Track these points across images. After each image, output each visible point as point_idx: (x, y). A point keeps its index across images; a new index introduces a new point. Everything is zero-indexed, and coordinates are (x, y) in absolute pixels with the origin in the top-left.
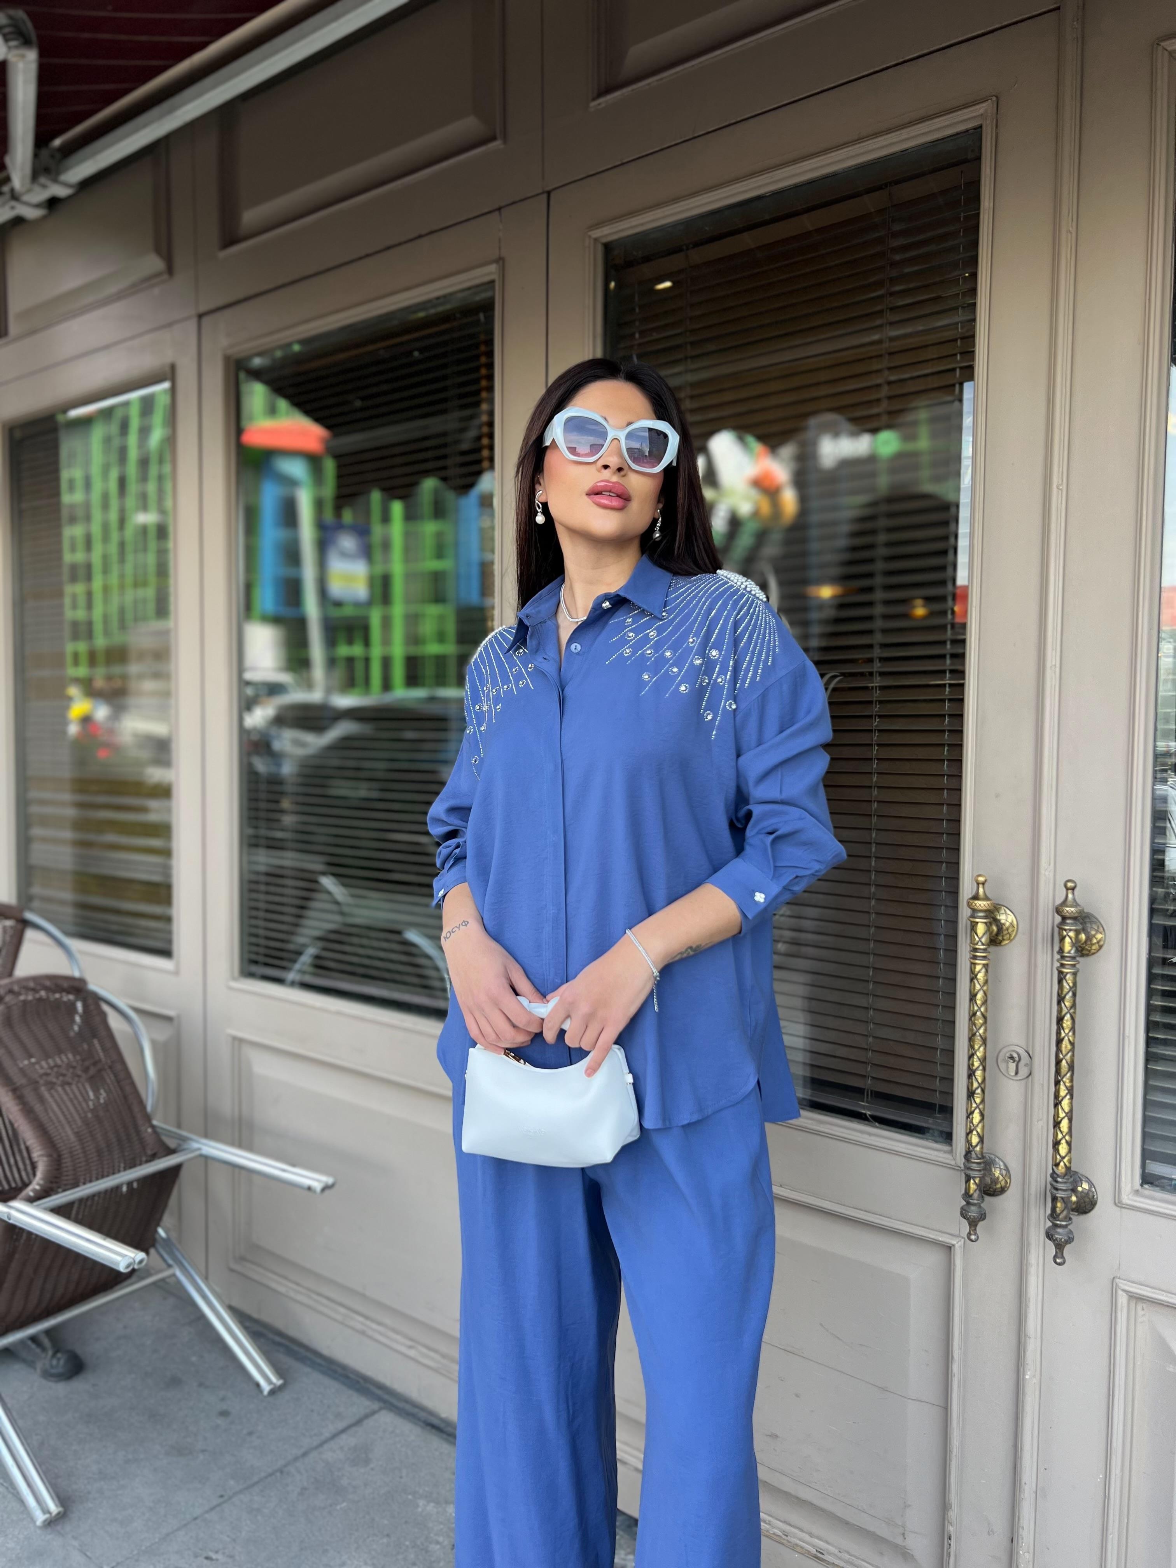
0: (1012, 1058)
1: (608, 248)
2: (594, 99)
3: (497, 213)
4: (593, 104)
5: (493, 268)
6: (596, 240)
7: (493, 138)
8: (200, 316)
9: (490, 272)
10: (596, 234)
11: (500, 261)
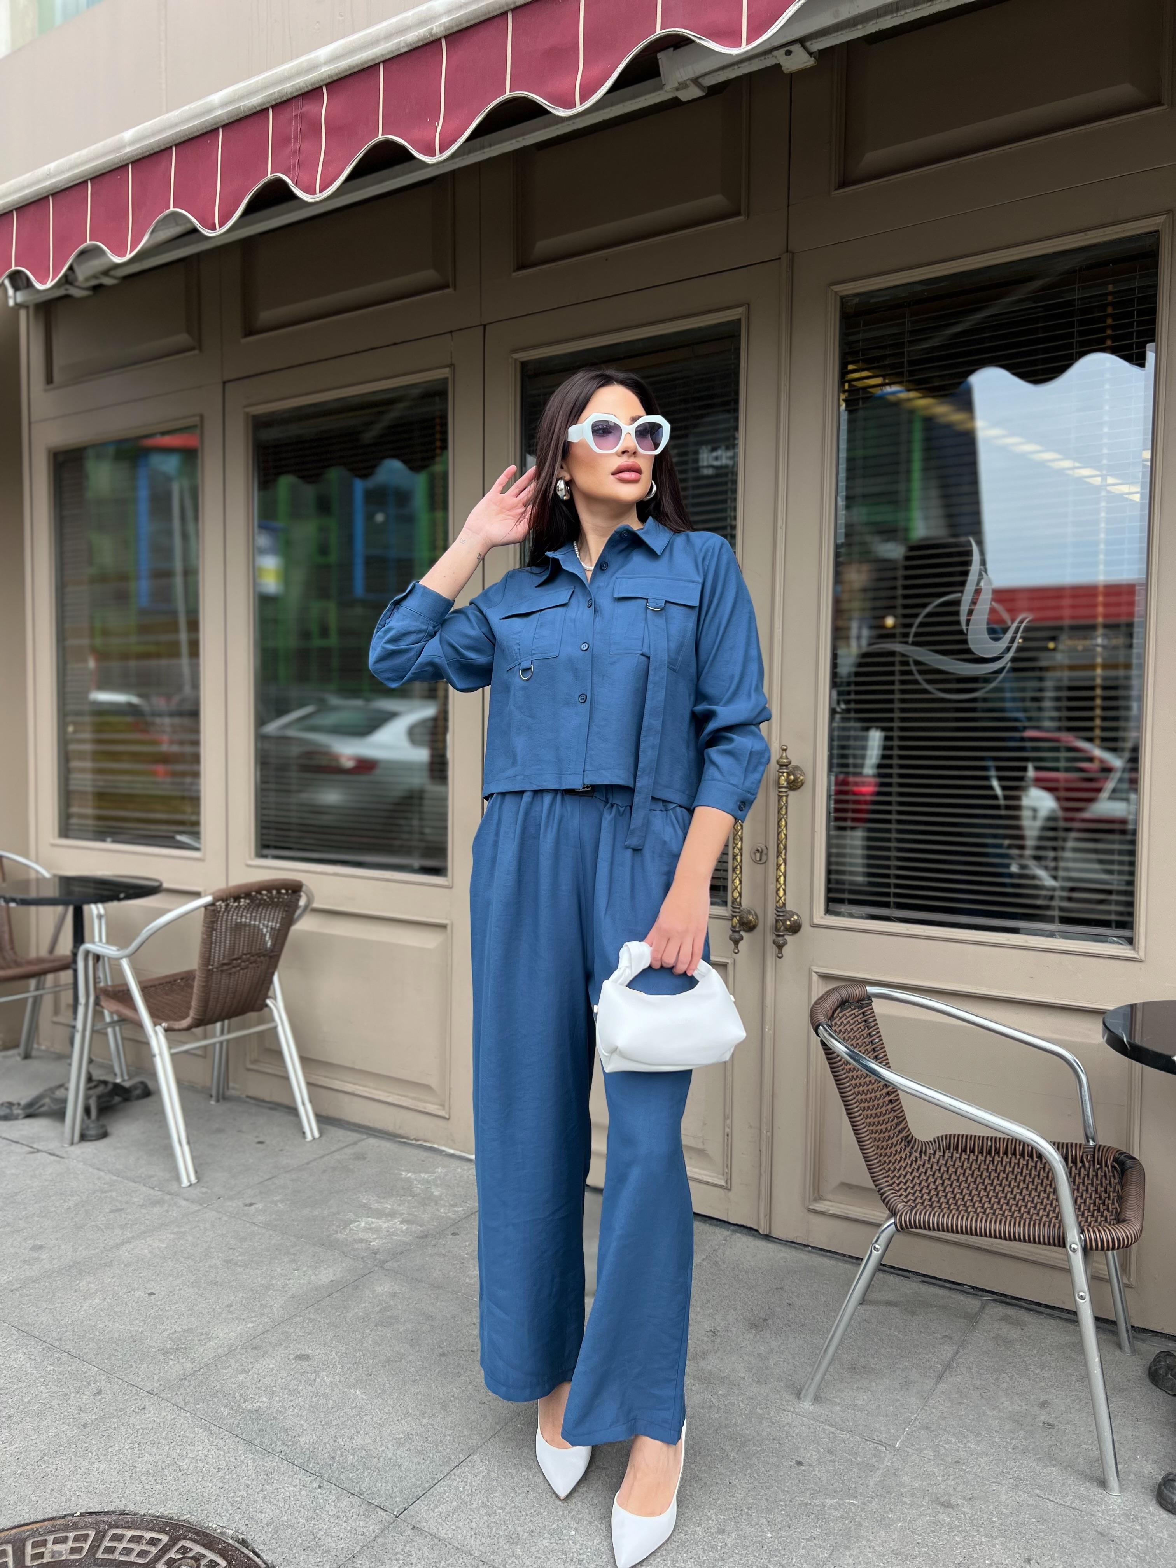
0: (758, 850)
1: (524, 364)
2: (515, 271)
3: (449, 335)
4: (514, 274)
5: (447, 370)
6: (516, 360)
7: (447, 286)
8: (224, 383)
9: (445, 372)
10: (516, 356)
11: (451, 365)
